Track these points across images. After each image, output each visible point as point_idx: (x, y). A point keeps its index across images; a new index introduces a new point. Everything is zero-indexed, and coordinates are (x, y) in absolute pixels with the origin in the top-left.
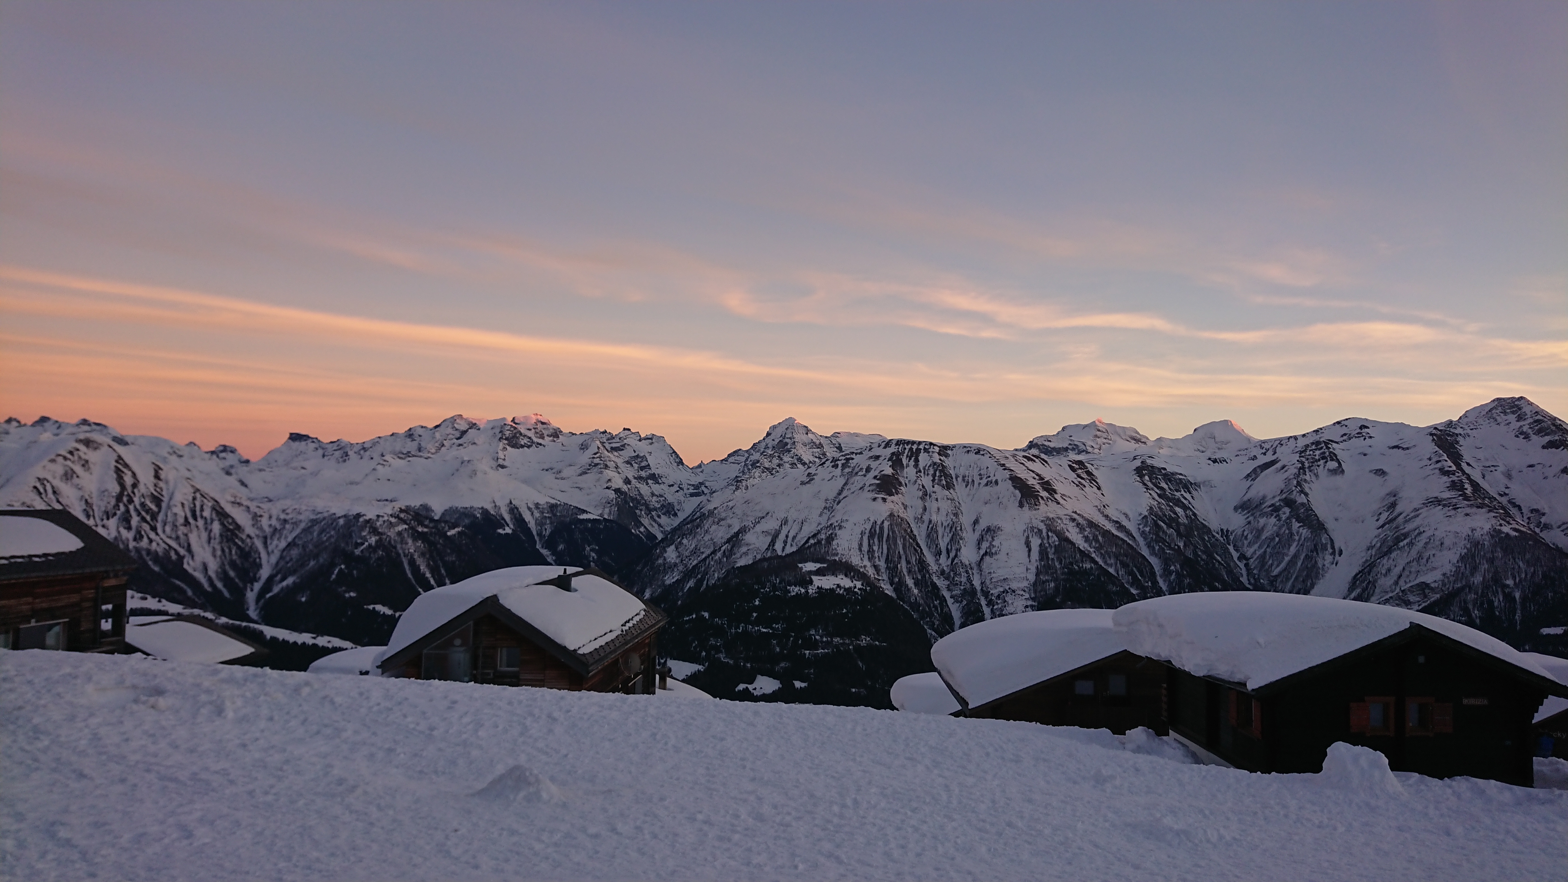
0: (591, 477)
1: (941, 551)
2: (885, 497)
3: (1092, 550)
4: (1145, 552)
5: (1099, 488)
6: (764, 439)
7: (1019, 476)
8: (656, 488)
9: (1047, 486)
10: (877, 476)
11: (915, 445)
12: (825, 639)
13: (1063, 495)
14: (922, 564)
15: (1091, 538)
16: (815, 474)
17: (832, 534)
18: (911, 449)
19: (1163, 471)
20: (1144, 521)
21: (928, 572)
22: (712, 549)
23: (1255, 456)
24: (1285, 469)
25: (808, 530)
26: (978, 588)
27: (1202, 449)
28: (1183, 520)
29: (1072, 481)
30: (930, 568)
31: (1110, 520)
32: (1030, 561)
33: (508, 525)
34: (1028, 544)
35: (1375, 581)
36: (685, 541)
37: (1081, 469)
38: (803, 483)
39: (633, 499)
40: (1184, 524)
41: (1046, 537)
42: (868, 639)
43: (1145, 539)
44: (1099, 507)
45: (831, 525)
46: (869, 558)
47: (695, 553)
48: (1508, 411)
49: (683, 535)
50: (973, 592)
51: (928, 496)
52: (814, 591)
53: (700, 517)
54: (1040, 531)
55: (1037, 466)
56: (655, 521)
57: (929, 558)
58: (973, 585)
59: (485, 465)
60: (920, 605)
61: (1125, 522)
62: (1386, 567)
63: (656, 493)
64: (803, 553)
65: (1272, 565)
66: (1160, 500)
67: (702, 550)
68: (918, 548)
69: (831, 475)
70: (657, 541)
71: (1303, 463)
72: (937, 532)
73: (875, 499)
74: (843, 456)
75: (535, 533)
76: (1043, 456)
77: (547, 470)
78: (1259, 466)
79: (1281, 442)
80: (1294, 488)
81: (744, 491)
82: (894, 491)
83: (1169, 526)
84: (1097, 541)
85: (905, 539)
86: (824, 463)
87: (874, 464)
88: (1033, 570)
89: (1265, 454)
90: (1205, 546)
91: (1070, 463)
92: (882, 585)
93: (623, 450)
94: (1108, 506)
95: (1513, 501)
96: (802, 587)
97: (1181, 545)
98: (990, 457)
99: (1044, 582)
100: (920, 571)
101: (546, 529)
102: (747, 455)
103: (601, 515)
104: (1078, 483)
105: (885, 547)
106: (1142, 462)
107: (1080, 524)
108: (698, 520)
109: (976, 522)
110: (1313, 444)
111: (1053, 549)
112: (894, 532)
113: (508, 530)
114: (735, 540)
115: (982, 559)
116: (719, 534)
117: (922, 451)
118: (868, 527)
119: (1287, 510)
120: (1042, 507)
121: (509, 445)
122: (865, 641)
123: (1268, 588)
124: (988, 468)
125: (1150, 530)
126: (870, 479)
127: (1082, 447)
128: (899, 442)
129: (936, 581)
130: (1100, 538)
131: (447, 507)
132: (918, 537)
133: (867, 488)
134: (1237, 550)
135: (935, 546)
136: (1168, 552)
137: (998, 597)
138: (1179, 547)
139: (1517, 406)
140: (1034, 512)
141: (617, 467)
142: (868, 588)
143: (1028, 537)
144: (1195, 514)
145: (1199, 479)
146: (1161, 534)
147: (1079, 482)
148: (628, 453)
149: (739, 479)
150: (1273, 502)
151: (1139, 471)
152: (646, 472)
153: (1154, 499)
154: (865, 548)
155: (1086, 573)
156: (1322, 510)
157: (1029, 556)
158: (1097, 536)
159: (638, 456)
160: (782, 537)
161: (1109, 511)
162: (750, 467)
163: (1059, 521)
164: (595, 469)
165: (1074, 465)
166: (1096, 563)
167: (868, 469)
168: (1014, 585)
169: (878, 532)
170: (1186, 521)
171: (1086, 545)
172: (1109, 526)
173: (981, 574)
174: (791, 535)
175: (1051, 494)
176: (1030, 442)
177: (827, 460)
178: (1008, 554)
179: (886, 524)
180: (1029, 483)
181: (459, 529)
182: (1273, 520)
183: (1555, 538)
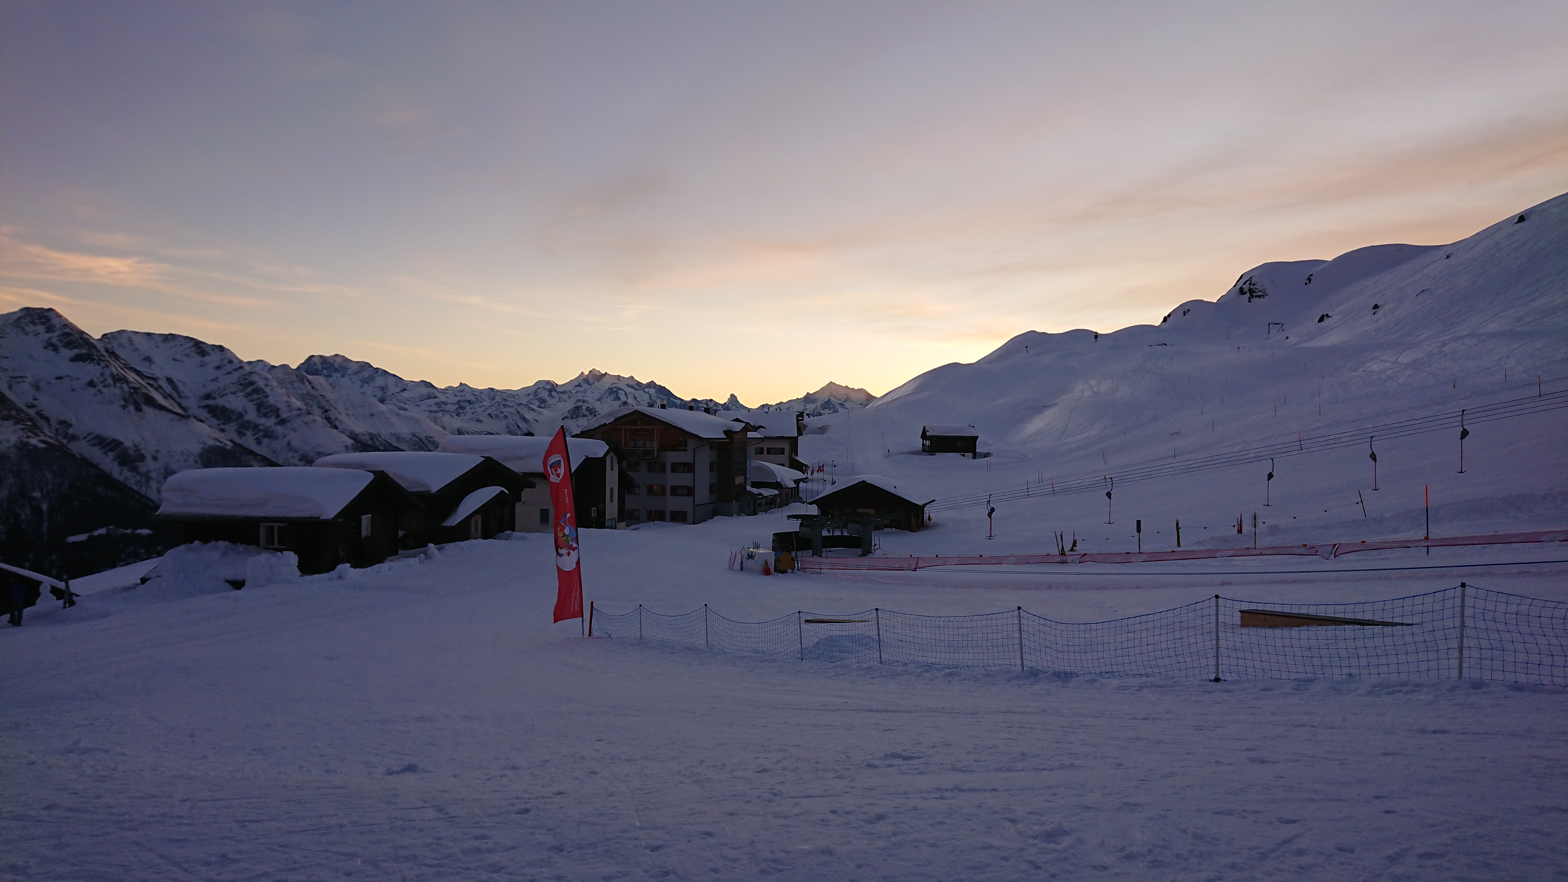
48: (37, 321)
95: (42, 413)
139: (45, 317)
183: (81, 448)
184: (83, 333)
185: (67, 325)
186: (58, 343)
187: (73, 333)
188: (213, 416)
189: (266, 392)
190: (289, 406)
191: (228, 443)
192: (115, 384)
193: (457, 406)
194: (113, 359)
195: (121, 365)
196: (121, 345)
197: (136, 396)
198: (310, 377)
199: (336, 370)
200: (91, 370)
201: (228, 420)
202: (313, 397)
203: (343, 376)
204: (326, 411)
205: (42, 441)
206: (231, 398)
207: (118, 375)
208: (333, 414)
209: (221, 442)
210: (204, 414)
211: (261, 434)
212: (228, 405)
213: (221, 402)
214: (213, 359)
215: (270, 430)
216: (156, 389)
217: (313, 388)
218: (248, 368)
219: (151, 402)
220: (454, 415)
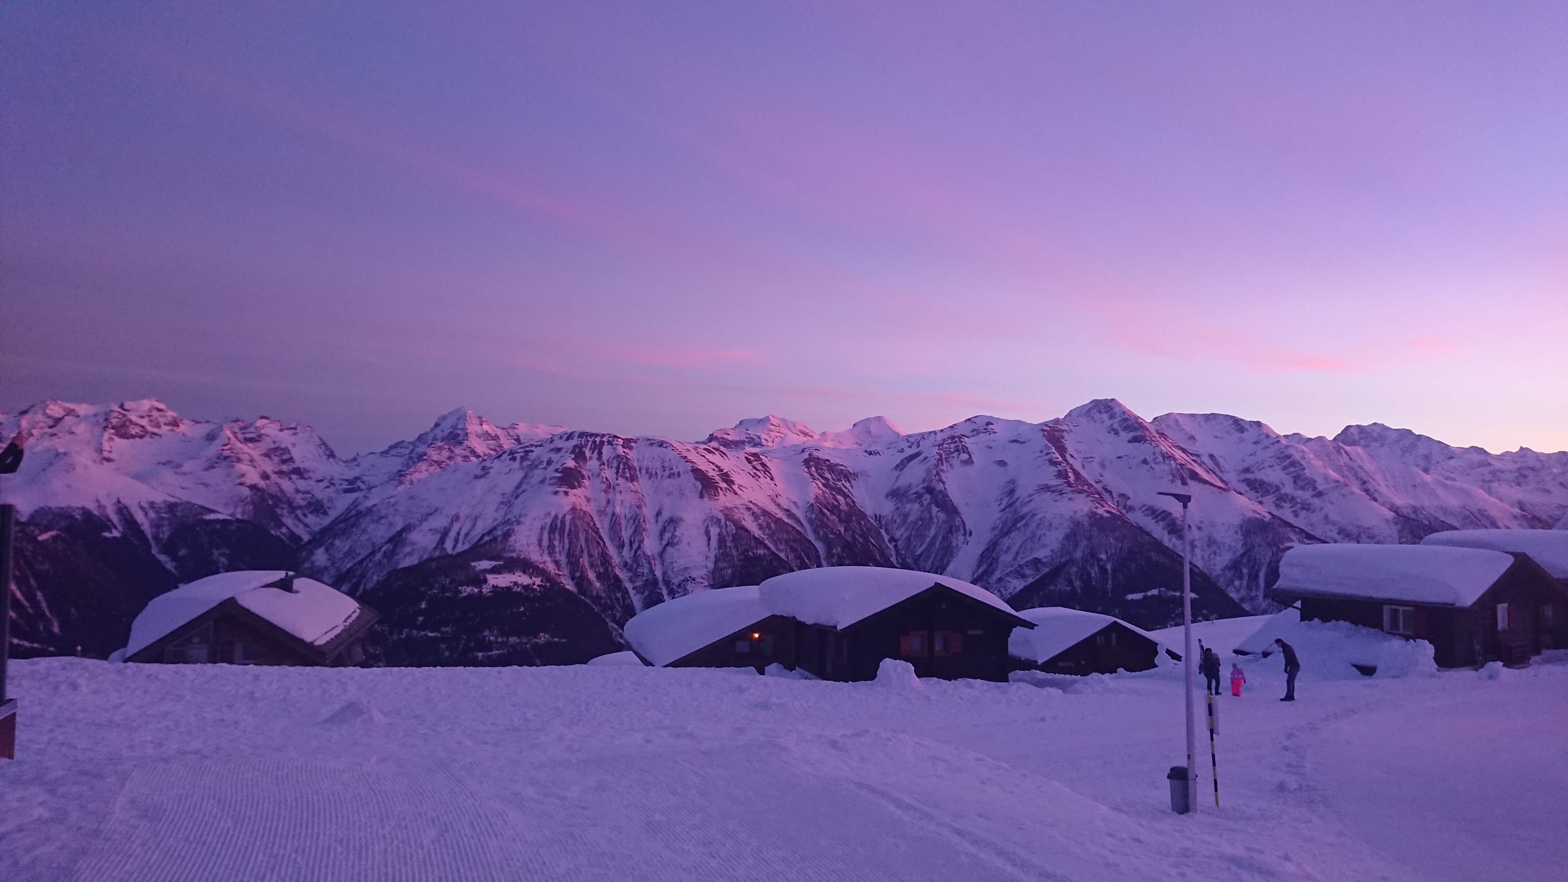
0: (218, 473)
1: (624, 544)
2: (567, 490)
3: (765, 537)
4: (811, 537)
5: (772, 479)
6: (432, 430)
7: (700, 468)
8: (302, 484)
9: (726, 477)
10: (558, 469)
11: (599, 437)
12: (500, 640)
13: (740, 486)
14: (605, 559)
15: (765, 526)
16: (490, 468)
17: (509, 530)
18: (594, 442)
19: (827, 463)
20: (811, 508)
21: (610, 564)
22: (370, 550)
23: (903, 449)
24: (927, 460)
25: (481, 527)
26: (660, 578)
27: (860, 442)
28: (844, 507)
29: (749, 473)
30: (613, 561)
31: (782, 509)
32: (709, 549)
33: (116, 528)
34: (707, 533)
35: (998, 557)
36: (337, 542)
37: (756, 460)
38: (477, 477)
39: (272, 496)
40: (845, 510)
41: (724, 526)
42: (547, 636)
43: (812, 525)
44: (772, 497)
45: (509, 520)
46: (549, 553)
47: (349, 555)
48: (1103, 410)
49: (336, 536)
50: (655, 582)
51: (612, 489)
52: (488, 590)
53: (355, 515)
54: (719, 520)
55: (716, 458)
56: (299, 520)
57: (612, 551)
58: (655, 575)
59: (84, 458)
60: (600, 598)
61: (794, 511)
62: (1006, 545)
63: (302, 489)
64: (477, 551)
65: (915, 546)
66: (824, 489)
67: (358, 551)
68: (600, 541)
69: (509, 468)
70: (303, 543)
71: (941, 455)
72: (620, 524)
73: (556, 493)
74: (522, 448)
75: (149, 536)
76: (722, 448)
77: (164, 464)
78: (905, 458)
79: (923, 436)
80: (934, 477)
81: (409, 486)
82: (576, 484)
83: (832, 513)
84: (770, 528)
85: (587, 533)
86: (501, 456)
87: (555, 457)
88: (713, 559)
89: (910, 447)
90: (862, 530)
91: (747, 455)
92: (563, 581)
93: (259, 441)
94: (780, 495)
95: (1106, 487)
96: (475, 587)
97: (842, 530)
98: (673, 450)
99: (722, 569)
100: (602, 564)
101: (163, 532)
102: (411, 447)
103: (232, 515)
104: (753, 474)
105: (566, 541)
106: (810, 455)
107: (755, 512)
108: (353, 519)
109: (659, 514)
110: (949, 438)
111: (731, 537)
112: (576, 526)
113: (116, 534)
114: (398, 539)
115: (664, 549)
116: (380, 533)
117: (606, 444)
118: (549, 521)
119: (928, 496)
120: (721, 497)
121: (116, 435)
122: (544, 638)
123: (913, 566)
124: (670, 460)
125: (816, 517)
126: (551, 473)
127: (757, 440)
128: (581, 435)
129: (618, 574)
130: (773, 525)
131: (37, 508)
132: (600, 530)
133: (547, 482)
134: (887, 533)
135: (618, 539)
136: (831, 536)
137: (679, 586)
138: (840, 532)
139: (1109, 406)
140: (714, 502)
141: (252, 460)
142: (548, 584)
143: (707, 527)
144: (853, 502)
145: (857, 470)
146: (825, 520)
147: (755, 473)
148: (267, 444)
149: (403, 473)
150: (917, 489)
151: (807, 462)
152: (288, 465)
153: (819, 488)
154: (545, 543)
155: (760, 558)
156: (956, 496)
157: (709, 544)
158: (770, 523)
159: (278, 448)
160: (452, 534)
161: (780, 500)
162: (416, 460)
163: (736, 511)
164: (225, 463)
165: (750, 457)
166: (769, 549)
167: (549, 462)
168: (694, 574)
169: (559, 526)
170: (846, 508)
171: (760, 532)
172: (780, 514)
173: (663, 565)
174: (463, 532)
175: (729, 485)
176: (710, 435)
177: (504, 453)
178: (689, 544)
179: (568, 518)
180: (709, 475)
181: (53, 533)
182: (917, 506)
183: (1137, 518)
184: (1138, 418)
185: (1125, 412)
186: (1119, 428)
187: (1130, 419)
188: (1251, 489)
189: (1302, 465)
190: (1326, 478)
191: (1267, 515)
192: (1164, 461)
194: (1163, 439)
195: (1169, 444)
196: (1169, 427)
197: (1182, 472)
198: (1347, 448)
199: (1375, 440)
200: (1144, 450)
201: (1267, 493)
202: (1351, 469)
203: (1382, 445)
204: (1364, 483)
206: (1269, 471)
207: (1167, 453)
208: (1371, 486)
209: (1260, 514)
210: (1243, 488)
211: (1299, 506)
212: (1266, 479)
213: (1259, 475)
214: (1251, 435)
215: (1308, 502)
216: (1200, 465)
217: (1350, 459)
218: (1284, 442)
219: (1195, 476)
220: (1513, 484)
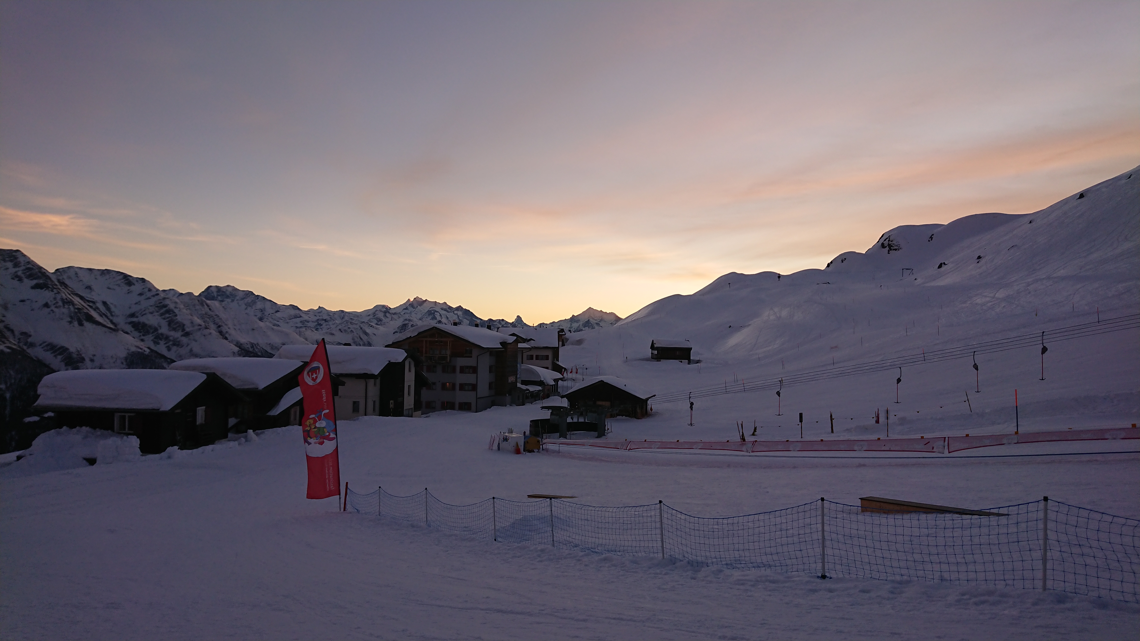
183: (37, 353)
184: (41, 268)
185: (30, 262)
186: (23, 276)
187: (34, 268)
188: (136, 330)
189: (175, 313)
190: (192, 323)
191: (146, 349)
192: (64, 306)
193: (316, 323)
194: (64, 287)
195: (69, 292)
196: (69, 278)
197: (79, 315)
198: (208, 302)
199: (228, 297)
200: (47, 295)
201: (147, 333)
202: (210, 317)
203: (233, 301)
204: (219, 326)
205: (8, 347)
206: (150, 316)
207: (66, 299)
208: (224, 329)
209: (141, 349)
210: (129, 328)
211: (171, 343)
212: (147, 322)
213: (142, 319)
214: (137, 288)
215: (178, 340)
216: (95, 310)
217: (210, 309)
218: (162, 295)
219: (90, 319)
220: (314, 330)
